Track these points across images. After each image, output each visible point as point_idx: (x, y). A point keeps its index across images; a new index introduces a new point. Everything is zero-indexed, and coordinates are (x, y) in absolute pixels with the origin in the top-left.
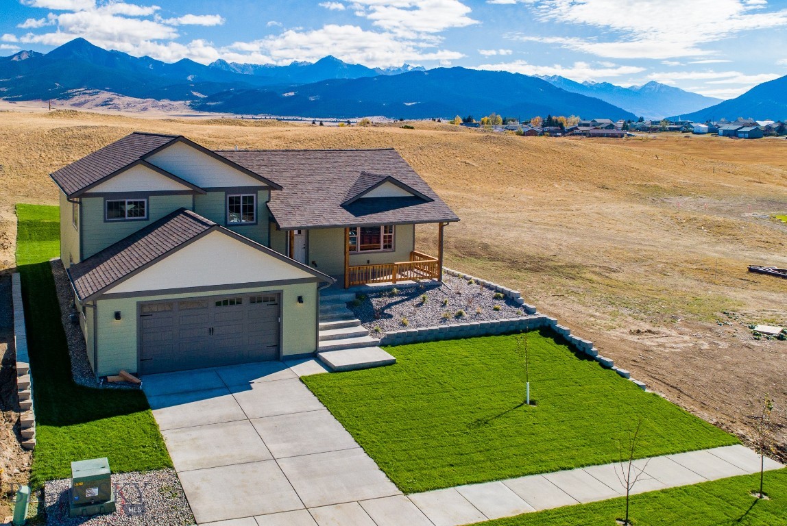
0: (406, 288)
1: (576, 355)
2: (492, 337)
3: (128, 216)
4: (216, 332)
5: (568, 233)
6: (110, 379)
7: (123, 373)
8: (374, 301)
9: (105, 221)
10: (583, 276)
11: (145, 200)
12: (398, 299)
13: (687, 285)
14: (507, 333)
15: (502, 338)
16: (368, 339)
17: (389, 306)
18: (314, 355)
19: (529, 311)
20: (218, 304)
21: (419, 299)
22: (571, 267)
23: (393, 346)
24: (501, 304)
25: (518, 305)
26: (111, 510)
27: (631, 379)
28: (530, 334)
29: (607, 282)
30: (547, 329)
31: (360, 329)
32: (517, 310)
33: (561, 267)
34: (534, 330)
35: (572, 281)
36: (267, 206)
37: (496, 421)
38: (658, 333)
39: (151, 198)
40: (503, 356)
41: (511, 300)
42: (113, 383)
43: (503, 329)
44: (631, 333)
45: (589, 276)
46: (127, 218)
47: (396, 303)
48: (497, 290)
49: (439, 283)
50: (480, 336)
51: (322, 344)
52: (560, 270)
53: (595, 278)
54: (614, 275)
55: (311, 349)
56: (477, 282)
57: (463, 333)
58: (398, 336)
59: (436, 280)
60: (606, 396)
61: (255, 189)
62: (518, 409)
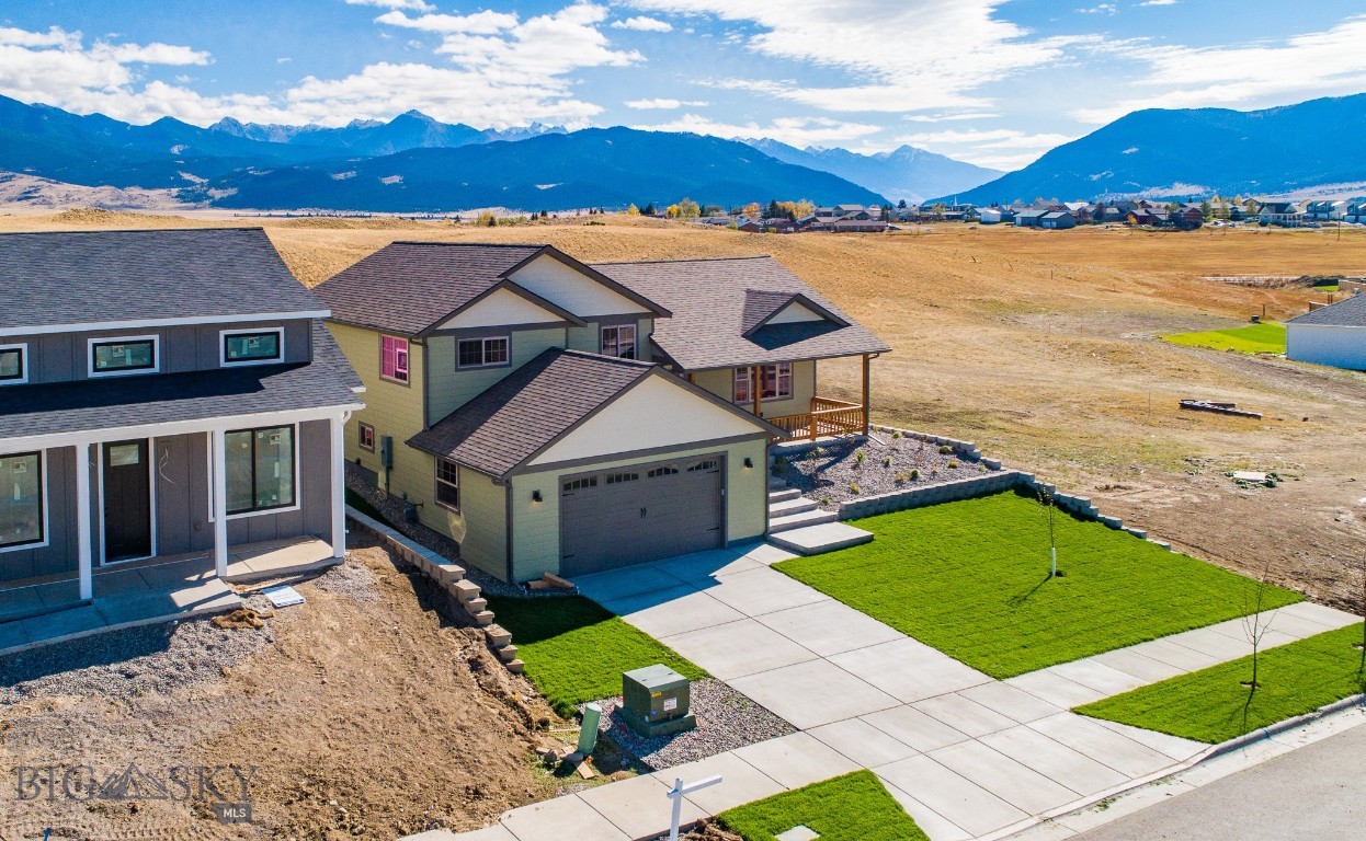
0: (829, 446)
1: (1072, 516)
2: (964, 502)
3: (486, 361)
4: (648, 513)
5: (934, 370)
6: (533, 584)
7: (547, 574)
8: (798, 465)
9: (457, 370)
10: (992, 424)
11: (507, 338)
12: (826, 461)
13: (1121, 430)
14: (979, 495)
15: (974, 501)
16: (819, 513)
17: (822, 469)
18: (764, 538)
19: (992, 467)
20: (651, 474)
21: (852, 458)
22: (968, 413)
23: (854, 520)
24: (955, 460)
25: (975, 459)
26: (691, 725)
27: (1148, 540)
28: (1005, 494)
29: (1025, 430)
30: (1023, 487)
31: (803, 501)
32: (976, 465)
33: (956, 414)
34: (1007, 489)
35: (983, 432)
36: (651, 339)
37: (1036, 597)
38: (1130, 488)
39: (514, 334)
40: (992, 523)
41: (965, 454)
42: (537, 590)
43: (972, 491)
44: (1101, 490)
45: (998, 424)
46: (484, 364)
47: (828, 466)
48: (939, 443)
49: (864, 437)
50: (949, 501)
51: (773, 522)
52: (958, 418)
53: (1007, 426)
54: (1025, 421)
55: (759, 530)
56: (906, 435)
57: (928, 499)
58: (858, 506)
59: (860, 433)
60: (1135, 561)
61: (634, 318)
62: (1049, 581)
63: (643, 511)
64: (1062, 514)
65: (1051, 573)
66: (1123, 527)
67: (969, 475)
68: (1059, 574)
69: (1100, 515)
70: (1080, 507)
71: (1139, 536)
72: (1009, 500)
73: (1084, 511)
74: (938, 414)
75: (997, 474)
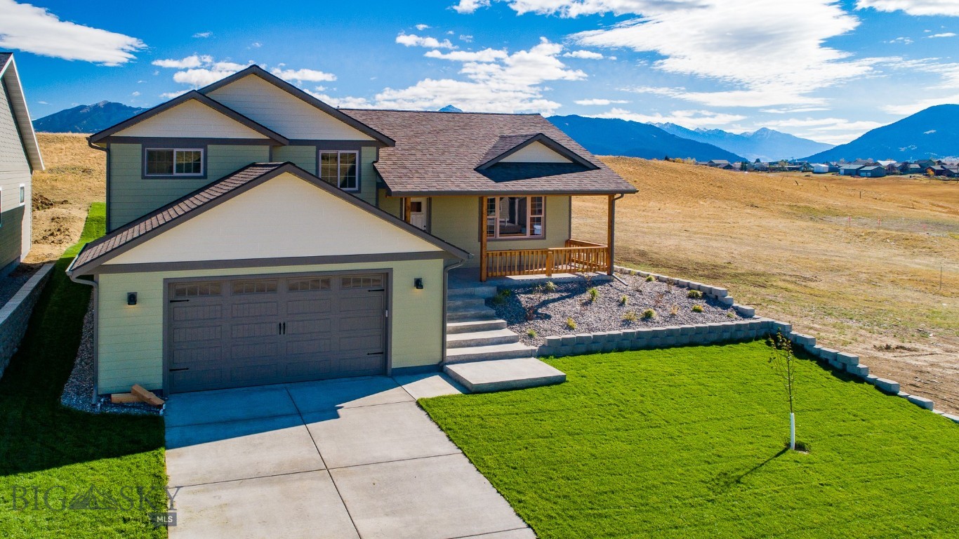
0: (565, 283)
1: (833, 374)
3: (177, 172)
4: (289, 329)
6: (116, 398)
7: (137, 388)
8: (523, 298)
9: (144, 177)
10: (775, 284)
11: (202, 150)
12: (556, 296)
16: (519, 346)
17: (545, 303)
18: (439, 368)
19: (742, 314)
20: (293, 287)
21: (586, 296)
22: (755, 275)
23: (557, 357)
25: (726, 305)
27: (934, 411)
31: (507, 332)
32: (729, 312)
33: (743, 274)
34: (757, 339)
35: (764, 290)
36: (374, 167)
39: (210, 147)
41: (715, 300)
42: (121, 405)
45: (781, 284)
46: (175, 174)
47: (554, 301)
49: (609, 277)
50: (682, 346)
51: (450, 352)
52: (742, 277)
53: (790, 286)
54: (812, 284)
55: (434, 359)
56: (658, 278)
57: (657, 341)
58: (564, 342)
59: (605, 274)
61: (357, 145)
63: (282, 327)
64: (821, 370)
65: (788, 445)
66: (901, 393)
67: (714, 319)
68: (800, 447)
69: (871, 376)
70: (844, 365)
71: (922, 406)
72: (758, 352)
73: (849, 369)
74: (724, 274)
75: (747, 321)
